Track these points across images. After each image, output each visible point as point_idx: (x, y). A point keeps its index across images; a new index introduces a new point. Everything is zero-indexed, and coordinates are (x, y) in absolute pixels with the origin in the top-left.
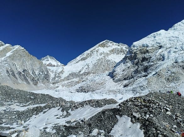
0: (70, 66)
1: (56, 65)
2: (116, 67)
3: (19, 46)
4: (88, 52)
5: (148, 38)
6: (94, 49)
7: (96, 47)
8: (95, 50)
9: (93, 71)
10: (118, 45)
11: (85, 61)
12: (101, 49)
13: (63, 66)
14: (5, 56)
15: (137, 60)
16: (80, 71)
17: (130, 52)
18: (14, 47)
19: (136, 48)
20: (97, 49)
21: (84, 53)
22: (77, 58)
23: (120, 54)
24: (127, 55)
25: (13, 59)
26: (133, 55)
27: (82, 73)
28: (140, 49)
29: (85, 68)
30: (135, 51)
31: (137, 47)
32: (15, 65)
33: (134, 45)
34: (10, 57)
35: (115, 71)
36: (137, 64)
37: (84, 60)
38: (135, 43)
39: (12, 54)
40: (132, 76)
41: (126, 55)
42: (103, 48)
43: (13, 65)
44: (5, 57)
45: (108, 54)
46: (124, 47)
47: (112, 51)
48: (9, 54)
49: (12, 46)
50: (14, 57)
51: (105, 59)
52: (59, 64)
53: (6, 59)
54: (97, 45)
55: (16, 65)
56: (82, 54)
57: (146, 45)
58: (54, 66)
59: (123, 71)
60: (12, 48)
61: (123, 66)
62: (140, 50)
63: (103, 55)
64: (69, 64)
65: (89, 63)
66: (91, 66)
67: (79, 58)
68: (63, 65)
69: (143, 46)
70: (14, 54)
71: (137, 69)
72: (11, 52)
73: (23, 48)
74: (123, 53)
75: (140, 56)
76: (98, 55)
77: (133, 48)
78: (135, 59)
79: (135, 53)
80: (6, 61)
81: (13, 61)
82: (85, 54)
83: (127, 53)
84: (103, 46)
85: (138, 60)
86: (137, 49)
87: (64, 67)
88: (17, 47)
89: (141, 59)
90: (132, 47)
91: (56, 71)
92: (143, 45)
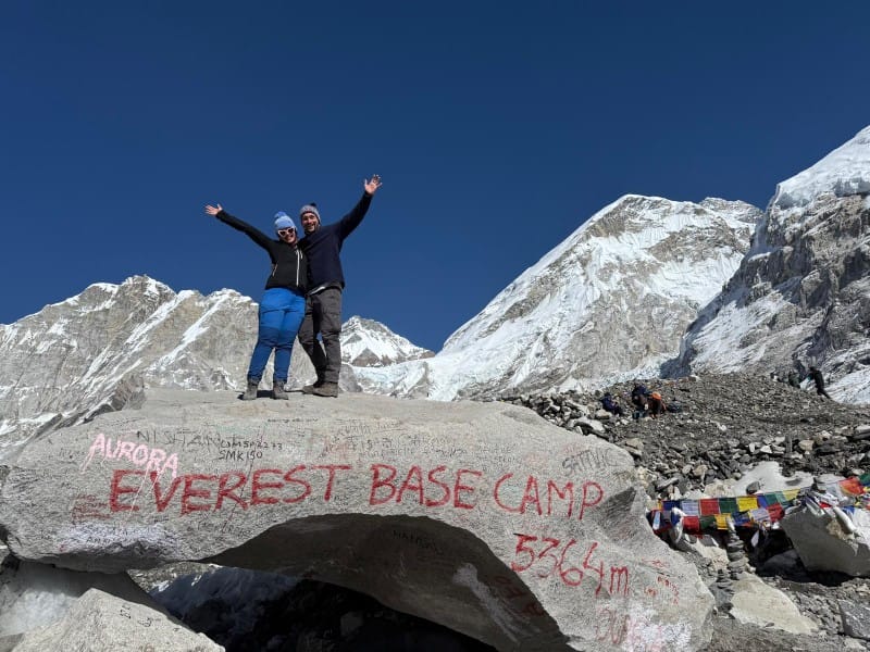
0: (461, 355)
1: (392, 355)
2: (699, 330)
3: (231, 291)
4: (540, 269)
5: (862, 142)
6: (567, 254)
7: (578, 242)
8: (573, 257)
9: (574, 368)
10: (698, 212)
11: (526, 319)
12: (606, 248)
13: (424, 356)
14: (181, 343)
15: (815, 275)
16: (510, 374)
17: (769, 236)
18: (213, 298)
19: (799, 211)
20: (581, 249)
21: (517, 280)
22: (488, 310)
23: (716, 256)
24: (754, 258)
25: (211, 354)
26: (788, 249)
27: (518, 379)
28: (820, 212)
29: (531, 355)
30: (798, 225)
31: (805, 203)
32: (220, 378)
33: (785, 196)
34: (197, 345)
35: (695, 353)
36: (817, 298)
37: (521, 314)
38: (788, 186)
39: (204, 330)
40: (798, 365)
41: (748, 256)
42: (612, 238)
43: (215, 379)
44: (181, 348)
45: (643, 270)
46: (735, 216)
47: (670, 248)
48: (192, 333)
49: (202, 296)
50: (213, 342)
51: (634, 296)
52: (408, 347)
53: (183, 357)
54: (582, 229)
55: (223, 378)
56: (511, 286)
57: (854, 186)
58: (386, 362)
59: (744, 344)
60: (202, 304)
61: (736, 319)
62: (826, 216)
63: (617, 276)
64: (452, 343)
65: (548, 324)
66: (560, 342)
67: (494, 309)
68: (422, 350)
69: (841, 191)
70: (214, 329)
71: (823, 329)
72: (200, 321)
73: (248, 298)
74: (728, 249)
75: (831, 252)
76: (593, 277)
77: (781, 213)
78: (805, 270)
79: (795, 238)
80: (184, 364)
81: (210, 363)
82: (525, 285)
83: (752, 241)
84: (614, 228)
85: (825, 274)
86: (807, 214)
87: (431, 362)
88: (224, 297)
89: (840, 266)
90: (775, 210)
91: (395, 384)
92: (837, 186)
